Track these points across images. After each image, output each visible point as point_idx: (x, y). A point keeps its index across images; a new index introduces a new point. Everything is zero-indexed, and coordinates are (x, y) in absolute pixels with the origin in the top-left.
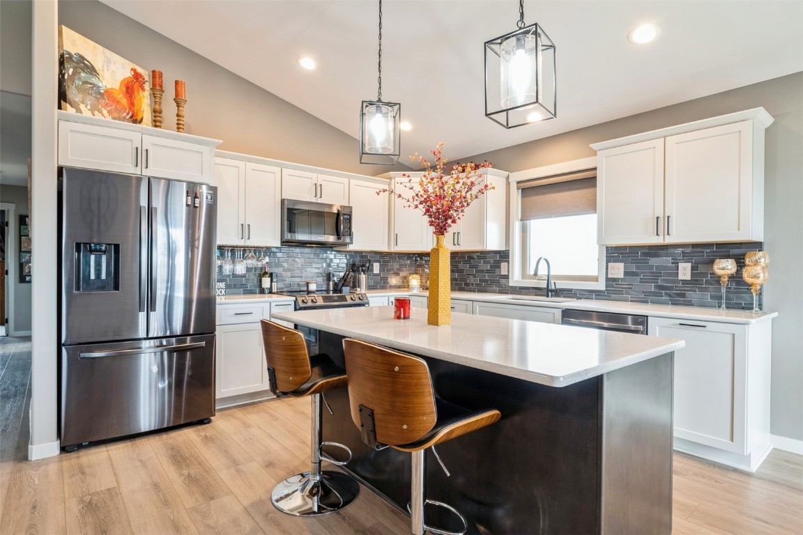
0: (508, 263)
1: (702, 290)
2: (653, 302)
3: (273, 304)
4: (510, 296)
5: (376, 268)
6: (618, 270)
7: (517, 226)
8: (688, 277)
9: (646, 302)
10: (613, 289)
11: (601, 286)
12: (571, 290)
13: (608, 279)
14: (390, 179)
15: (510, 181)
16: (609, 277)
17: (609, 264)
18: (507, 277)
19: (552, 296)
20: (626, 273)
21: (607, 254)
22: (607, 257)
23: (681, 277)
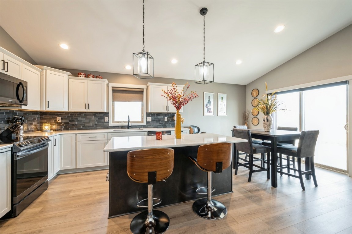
0: (109, 117)
1: (169, 123)
2: (159, 127)
4: (113, 130)
6: (150, 119)
8: (167, 121)
9: (157, 128)
10: (149, 125)
12: (135, 126)
15: (109, 86)
16: (147, 121)
17: (147, 117)
18: (108, 122)
19: (130, 128)
20: (152, 120)
22: (147, 115)
23: (165, 121)
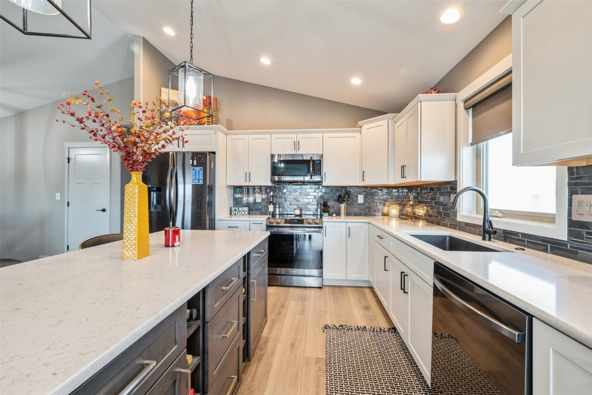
3: (251, 222)
5: (361, 199)
7: (467, 153)
10: (581, 240)
11: (560, 232)
13: (572, 223)
14: (361, 127)
15: (458, 102)
16: (573, 219)
17: (574, 196)
21: (570, 179)
22: (569, 184)
